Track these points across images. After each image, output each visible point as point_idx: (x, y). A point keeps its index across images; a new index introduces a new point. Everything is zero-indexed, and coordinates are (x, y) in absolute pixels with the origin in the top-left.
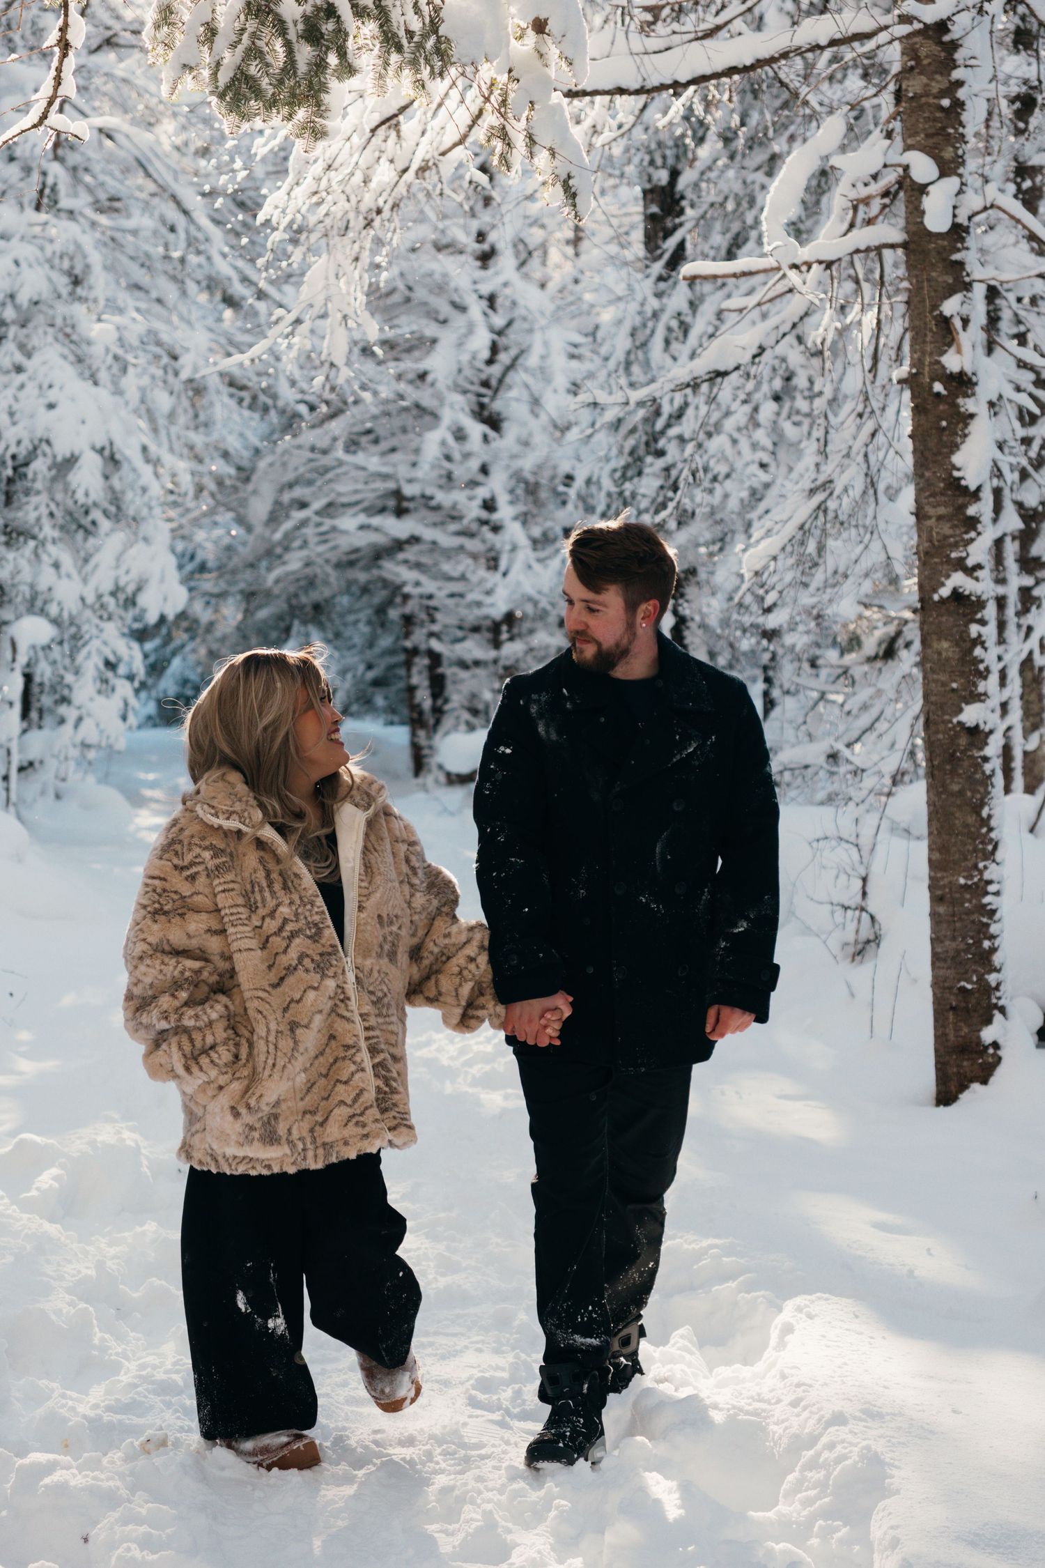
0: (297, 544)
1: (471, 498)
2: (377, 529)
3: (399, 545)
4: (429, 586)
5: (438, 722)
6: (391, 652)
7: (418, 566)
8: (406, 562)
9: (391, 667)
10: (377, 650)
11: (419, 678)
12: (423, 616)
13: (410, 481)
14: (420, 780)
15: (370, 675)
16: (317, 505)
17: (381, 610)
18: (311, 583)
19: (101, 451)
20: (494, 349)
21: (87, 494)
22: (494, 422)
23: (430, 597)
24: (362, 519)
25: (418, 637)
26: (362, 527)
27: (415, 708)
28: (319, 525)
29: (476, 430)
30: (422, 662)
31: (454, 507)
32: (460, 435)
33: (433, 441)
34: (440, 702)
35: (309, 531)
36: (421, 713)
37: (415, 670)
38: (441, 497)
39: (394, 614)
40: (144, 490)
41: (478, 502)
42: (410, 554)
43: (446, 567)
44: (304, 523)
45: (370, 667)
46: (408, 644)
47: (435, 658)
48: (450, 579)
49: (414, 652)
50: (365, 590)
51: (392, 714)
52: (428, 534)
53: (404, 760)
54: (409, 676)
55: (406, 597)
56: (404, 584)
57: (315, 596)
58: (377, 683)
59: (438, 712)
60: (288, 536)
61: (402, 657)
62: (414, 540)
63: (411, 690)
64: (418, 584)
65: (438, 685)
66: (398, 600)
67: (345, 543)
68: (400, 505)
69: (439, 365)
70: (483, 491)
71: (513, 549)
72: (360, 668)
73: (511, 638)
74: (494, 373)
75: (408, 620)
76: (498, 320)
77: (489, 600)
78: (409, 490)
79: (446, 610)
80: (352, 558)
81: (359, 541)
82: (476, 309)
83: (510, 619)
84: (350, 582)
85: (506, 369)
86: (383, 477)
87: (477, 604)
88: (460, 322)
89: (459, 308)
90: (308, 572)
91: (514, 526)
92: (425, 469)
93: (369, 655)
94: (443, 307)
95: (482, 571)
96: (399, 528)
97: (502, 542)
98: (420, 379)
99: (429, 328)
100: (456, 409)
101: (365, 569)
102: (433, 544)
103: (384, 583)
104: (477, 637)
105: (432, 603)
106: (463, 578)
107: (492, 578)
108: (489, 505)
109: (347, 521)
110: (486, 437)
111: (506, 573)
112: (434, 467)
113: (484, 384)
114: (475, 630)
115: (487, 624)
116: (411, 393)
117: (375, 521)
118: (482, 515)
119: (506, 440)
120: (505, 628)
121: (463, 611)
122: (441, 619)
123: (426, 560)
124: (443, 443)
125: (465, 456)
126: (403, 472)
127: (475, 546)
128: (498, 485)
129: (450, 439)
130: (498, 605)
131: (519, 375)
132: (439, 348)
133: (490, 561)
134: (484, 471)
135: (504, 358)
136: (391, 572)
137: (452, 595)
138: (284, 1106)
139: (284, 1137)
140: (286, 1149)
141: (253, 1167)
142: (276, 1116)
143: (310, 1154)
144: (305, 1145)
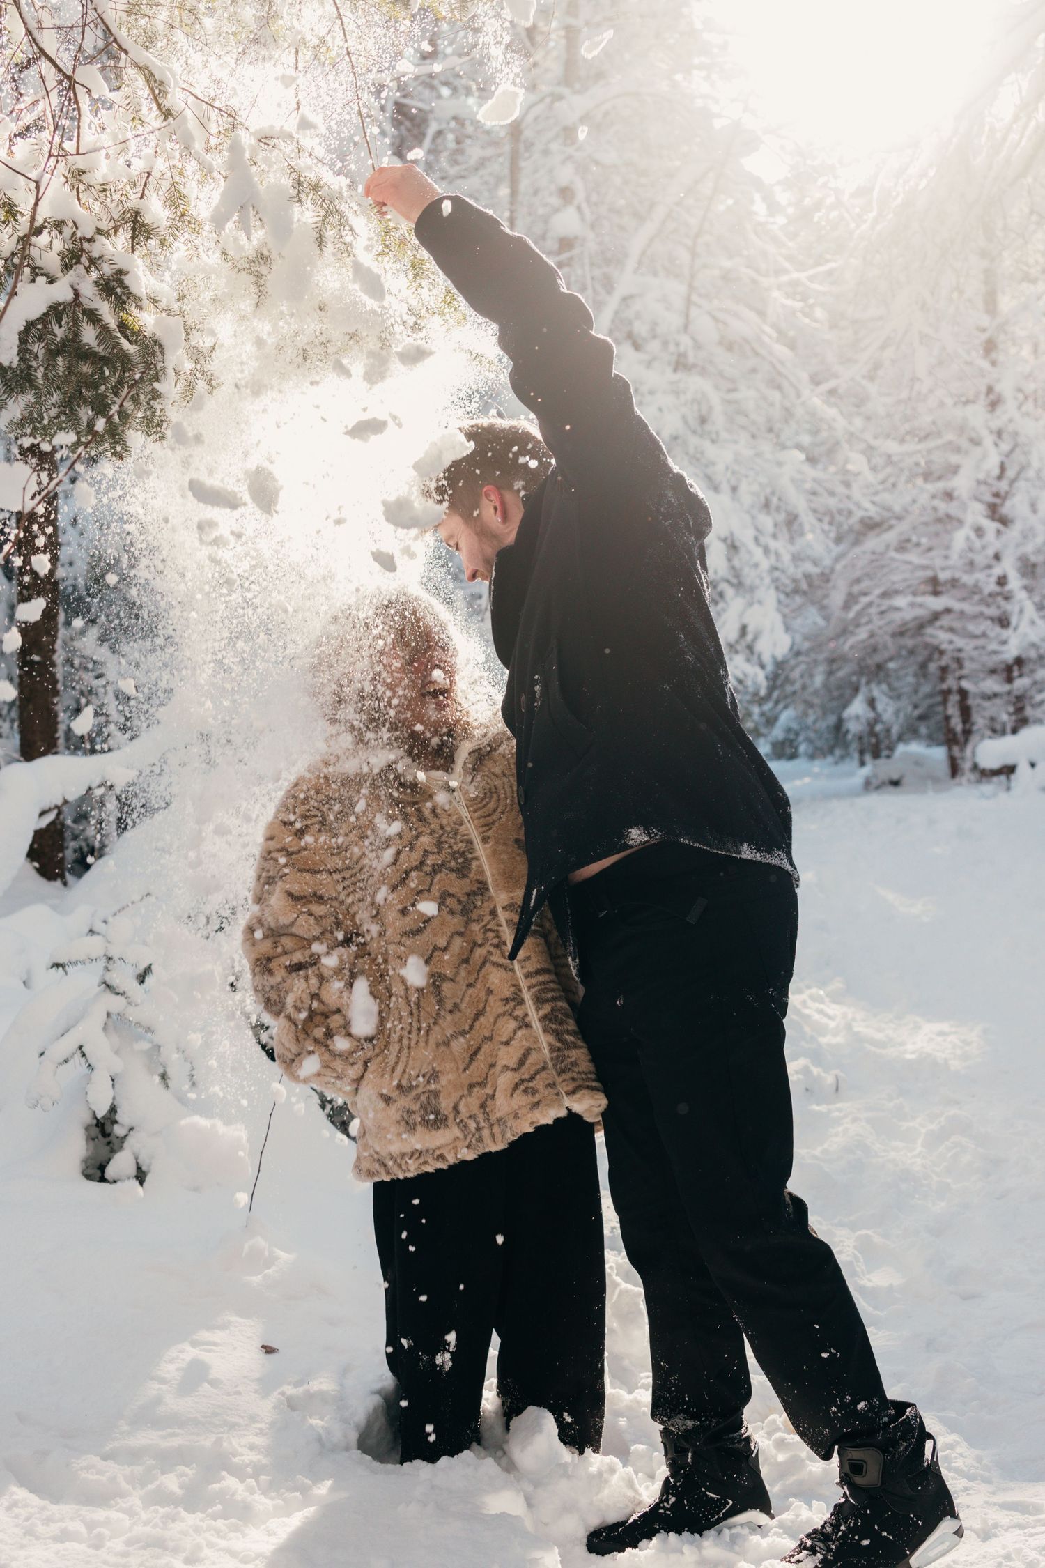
0: (864, 620)
1: (989, 576)
2: (921, 605)
3: (936, 616)
4: (960, 642)
5: (966, 741)
6: (930, 696)
7: (951, 630)
8: (941, 627)
9: (931, 706)
10: (920, 694)
11: (953, 710)
12: (954, 666)
13: (943, 569)
14: (957, 780)
15: (917, 713)
16: (878, 592)
17: (923, 666)
18: (875, 650)
19: (724, 540)
20: (1003, 468)
21: (716, 572)
22: (1005, 521)
23: (960, 650)
24: (910, 598)
25: (951, 683)
26: (912, 605)
27: (951, 731)
28: (879, 606)
29: (991, 526)
30: (954, 698)
31: (976, 586)
32: (979, 531)
33: (960, 538)
34: (968, 726)
35: (873, 610)
36: (955, 734)
37: (950, 705)
38: (968, 579)
39: (933, 667)
40: (756, 566)
41: (993, 579)
42: (945, 621)
43: (972, 627)
44: (870, 604)
45: (916, 707)
46: (944, 686)
47: (963, 693)
48: (976, 637)
49: (946, 693)
50: (912, 652)
51: (932, 740)
52: (957, 606)
53: (944, 768)
54: (946, 708)
55: (942, 653)
56: (941, 643)
57: (878, 658)
58: (922, 718)
59: (967, 733)
60: (859, 614)
61: (939, 699)
62: (948, 611)
63: (947, 718)
64: (951, 642)
65: (966, 713)
66: (936, 656)
67: (897, 617)
68: (935, 586)
69: (962, 484)
70: (997, 571)
71: (1021, 611)
72: (910, 709)
73: (1021, 676)
74: (1003, 486)
75: (944, 670)
76: (1005, 447)
77: (1004, 648)
78: (943, 576)
79: (972, 659)
80: (904, 629)
81: (909, 615)
82: (988, 440)
83: (1019, 661)
84: (901, 647)
85: (1012, 482)
86: (925, 568)
87: (995, 652)
88: (977, 451)
89: (976, 442)
90: (872, 641)
91: (1021, 595)
92: (955, 559)
93: (915, 699)
94: (964, 444)
95: (998, 629)
96: (937, 603)
97: (1012, 608)
98: (949, 496)
99: (954, 459)
100: (976, 514)
101: (913, 637)
102: (962, 613)
103: (926, 645)
104: (995, 677)
105: (962, 655)
106: (984, 635)
107: (1005, 633)
108: (1002, 581)
109: (900, 601)
110: (998, 532)
111: (1015, 629)
112: (961, 557)
113: (997, 495)
114: (993, 672)
115: (1003, 666)
116: (943, 507)
117: (919, 599)
118: (997, 589)
119: (1014, 533)
120: (1016, 668)
121: (985, 658)
122: (969, 666)
123: (957, 625)
124: (968, 539)
125: (984, 548)
126: (939, 562)
127: (992, 611)
128: (1008, 566)
129: (973, 536)
130: (1011, 651)
131: (1021, 484)
132: (962, 472)
133: (1003, 622)
134: (997, 557)
135: (1010, 473)
136: (932, 636)
137: (976, 648)
138: (444, 1080)
139: (451, 1117)
140: (456, 1132)
141: (426, 1162)
142: (436, 1094)
143: (486, 1133)
144: (478, 1123)
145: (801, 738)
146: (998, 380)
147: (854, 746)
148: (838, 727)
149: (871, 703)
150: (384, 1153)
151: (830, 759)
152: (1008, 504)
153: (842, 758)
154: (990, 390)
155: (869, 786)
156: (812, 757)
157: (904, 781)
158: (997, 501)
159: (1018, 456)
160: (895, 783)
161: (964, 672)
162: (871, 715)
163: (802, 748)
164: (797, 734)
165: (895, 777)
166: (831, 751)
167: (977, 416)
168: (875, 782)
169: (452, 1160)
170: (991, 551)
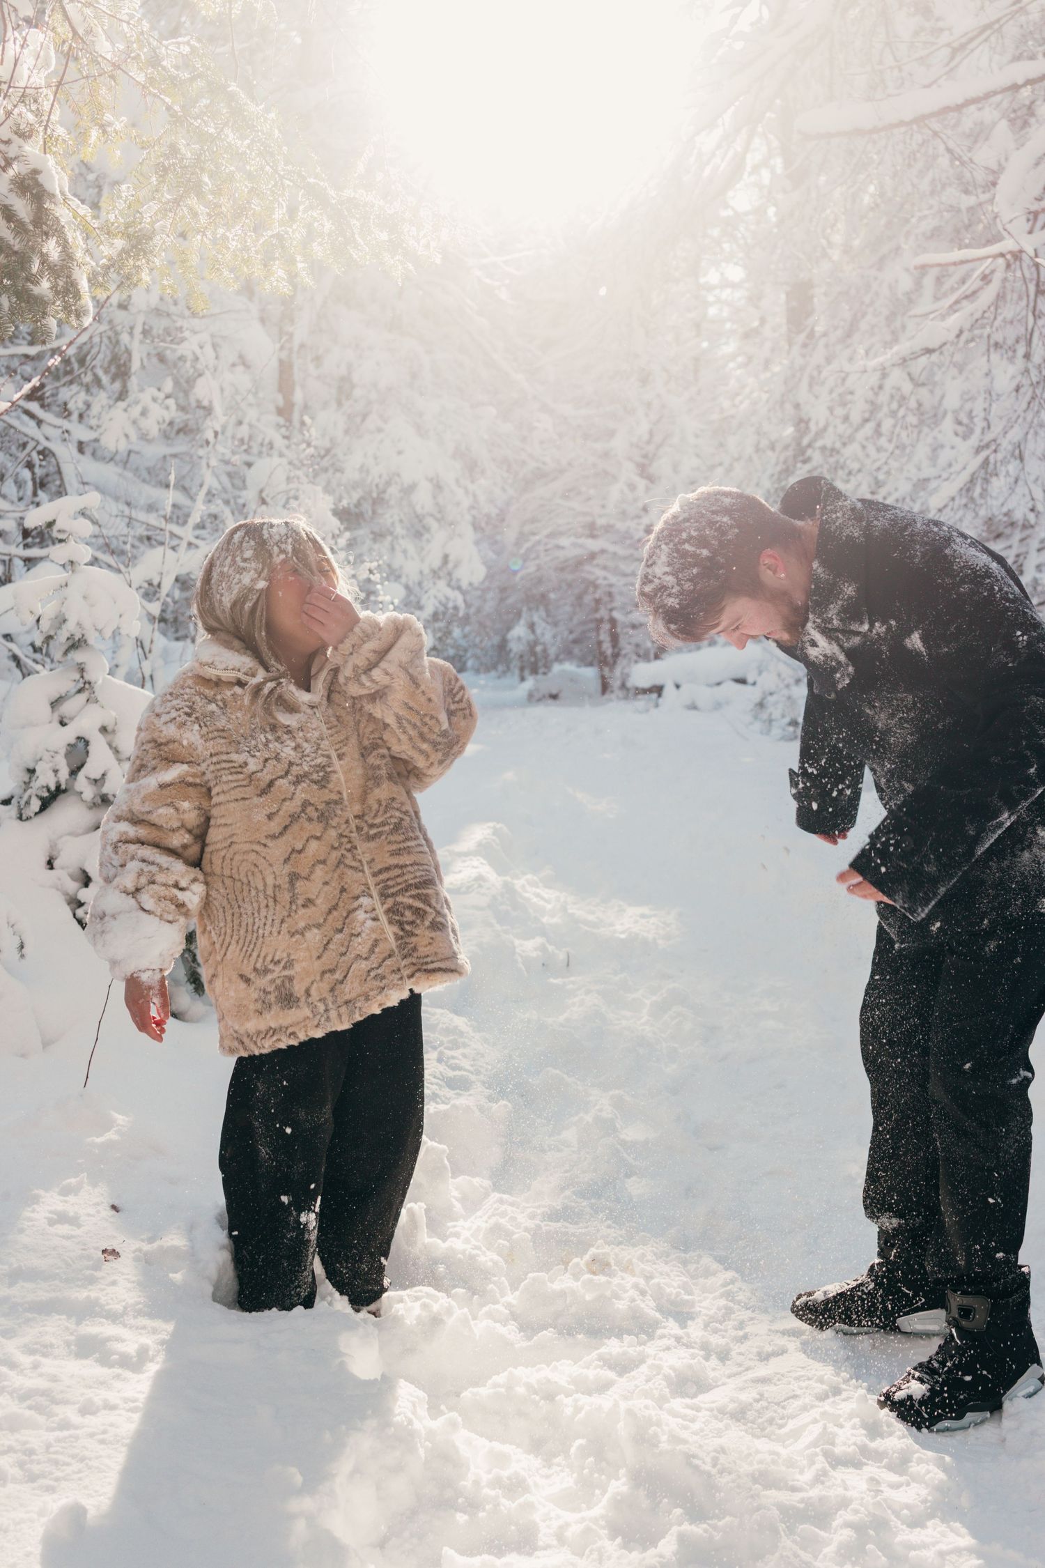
0: (533, 556)
1: (638, 524)
2: (581, 546)
3: (592, 556)
4: (613, 579)
5: (615, 662)
6: (583, 623)
7: (605, 568)
8: (598, 565)
9: (584, 632)
10: (575, 621)
11: (604, 636)
12: (606, 599)
13: (600, 516)
14: (606, 696)
15: (571, 637)
16: (545, 532)
17: (580, 597)
18: (540, 581)
19: (431, 480)
20: (651, 433)
21: (423, 508)
22: (651, 479)
23: (611, 585)
24: (573, 539)
25: (603, 613)
26: (574, 545)
27: (602, 654)
28: (546, 544)
29: (641, 483)
30: (606, 626)
31: (627, 532)
32: (632, 487)
33: (615, 492)
34: (616, 650)
35: (541, 548)
36: (606, 657)
37: (602, 631)
38: (621, 526)
39: (588, 599)
40: (458, 504)
41: (642, 527)
42: (600, 560)
43: (623, 567)
44: (539, 542)
45: (571, 632)
46: (598, 616)
47: (613, 622)
48: (625, 575)
49: (601, 621)
50: (570, 586)
51: (585, 661)
52: (611, 548)
53: (596, 685)
54: (598, 634)
55: (596, 587)
56: (597, 578)
57: (542, 589)
58: (575, 641)
59: (616, 656)
60: (529, 550)
61: (592, 626)
62: (603, 551)
63: (600, 643)
64: (605, 578)
65: (615, 639)
66: (591, 589)
67: (562, 555)
68: (592, 530)
69: (618, 445)
72: (566, 633)
74: (651, 449)
75: (598, 602)
76: (654, 417)
78: (600, 522)
79: (621, 594)
80: (564, 565)
81: (571, 553)
82: (640, 411)
84: (562, 581)
85: (658, 447)
86: (585, 514)
88: (631, 419)
89: (630, 412)
90: (539, 574)
92: (610, 509)
93: (570, 625)
94: (621, 413)
96: (593, 545)
98: (606, 455)
99: (612, 425)
100: (628, 472)
101: (572, 572)
102: (615, 554)
103: (583, 580)
105: (613, 590)
109: (564, 541)
110: (647, 488)
112: (615, 507)
113: (645, 456)
116: (601, 464)
117: (582, 541)
119: (658, 489)
122: (618, 601)
123: (610, 564)
124: (622, 492)
125: (635, 500)
126: (597, 510)
129: (626, 490)
131: (666, 449)
132: (619, 435)
135: (657, 439)
136: (590, 573)
137: (626, 585)
138: (298, 967)
139: (303, 999)
140: (307, 1012)
141: (279, 1040)
142: (291, 979)
143: (333, 1014)
144: (326, 1005)
145: (469, 654)
147: (515, 664)
148: (502, 646)
149: (532, 627)
150: (242, 1031)
151: (493, 673)
152: (655, 465)
153: (504, 673)
154: (642, 370)
155: (532, 698)
156: (477, 671)
157: (561, 695)
158: (646, 461)
159: (664, 426)
160: (554, 697)
161: (615, 604)
162: (532, 637)
163: (470, 663)
164: (466, 650)
165: (554, 692)
166: (495, 667)
167: (631, 389)
168: (537, 696)
169: (302, 1037)
170: (640, 505)
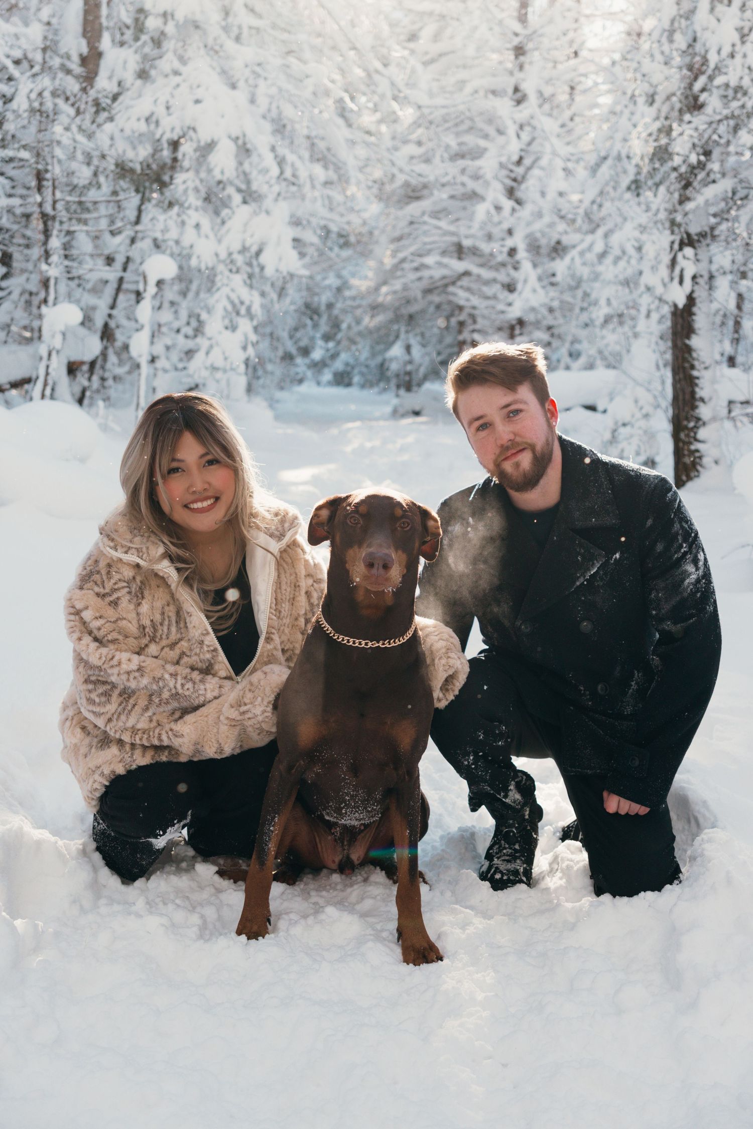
1: (503, 246)
2: (446, 266)
3: (458, 277)
4: (475, 301)
6: (451, 346)
7: (468, 289)
8: (461, 287)
10: (444, 344)
12: (470, 321)
13: (467, 237)
15: (440, 358)
16: (411, 250)
17: (447, 320)
18: (408, 301)
19: (235, 140)
20: (521, 156)
21: (223, 173)
22: (519, 202)
23: (474, 308)
24: (438, 258)
25: (466, 335)
26: (439, 264)
28: (412, 262)
29: (508, 204)
31: (491, 254)
32: (498, 208)
33: (481, 210)
35: (406, 266)
38: (485, 247)
39: (454, 321)
41: (505, 250)
42: (465, 282)
43: (485, 290)
44: (405, 260)
45: (439, 353)
46: (460, 337)
48: (487, 298)
49: (462, 344)
50: (439, 307)
52: (475, 270)
55: (461, 309)
56: (460, 301)
57: (410, 309)
58: (443, 363)
61: (457, 348)
62: (467, 273)
64: (468, 300)
66: (457, 312)
68: (460, 251)
69: (488, 165)
70: (510, 243)
71: (525, 281)
72: (435, 355)
73: (521, 334)
74: (520, 170)
75: (461, 324)
76: (525, 136)
77: (510, 309)
78: (466, 243)
79: (484, 317)
80: (432, 287)
81: (437, 273)
82: (512, 130)
83: (521, 322)
84: (430, 303)
85: (529, 169)
86: (453, 234)
87: (503, 312)
88: (501, 140)
89: (500, 132)
90: (405, 294)
91: (526, 266)
92: (475, 229)
93: (439, 347)
94: (491, 131)
95: (506, 293)
96: (460, 266)
97: (519, 276)
98: (476, 177)
99: (482, 143)
100: (495, 193)
101: (439, 294)
102: (479, 276)
103: (450, 302)
104: (501, 333)
105: (476, 312)
106: (495, 297)
107: (511, 297)
108: (512, 252)
109: (429, 260)
110: (514, 210)
111: (520, 293)
112: (481, 228)
113: (515, 180)
114: (500, 329)
115: (506, 325)
116: (471, 185)
117: (446, 260)
118: (508, 259)
119: (525, 212)
120: (517, 328)
121: (494, 316)
122: (481, 323)
123: (474, 286)
124: (488, 212)
125: (500, 223)
126: (463, 231)
127: (502, 277)
128: (518, 241)
129: (493, 211)
130: (515, 313)
131: (536, 172)
132: (487, 155)
133: (510, 288)
134: (510, 232)
135: (527, 162)
136: (454, 294)
137: (487, 307)
145: (355, 371)
146: (524, 80)
147: (394, 382)
148: (382, 367)
149: (408, 348)
151: (375, 389)
152: (523, 186)
153: (384, 389)
154: (516, 90)
155: (396, 414)
156: (361, 386)
157: (423, 412)
158: (514, 184)
159: (534, 147)
160: (417, 413)
161: (477, 327)
162: (407, 358)
163: (356, 379)
164: (353, 368)
165: (417, 408)
166: (377, 383)
167: (504, 107)
168: (401, 410)
170: (506, 226)
